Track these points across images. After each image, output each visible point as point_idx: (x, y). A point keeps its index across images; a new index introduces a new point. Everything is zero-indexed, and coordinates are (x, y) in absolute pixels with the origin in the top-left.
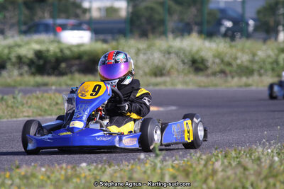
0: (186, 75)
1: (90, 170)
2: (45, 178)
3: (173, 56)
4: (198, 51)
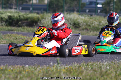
1: (30, 68)
2: (11, 71)
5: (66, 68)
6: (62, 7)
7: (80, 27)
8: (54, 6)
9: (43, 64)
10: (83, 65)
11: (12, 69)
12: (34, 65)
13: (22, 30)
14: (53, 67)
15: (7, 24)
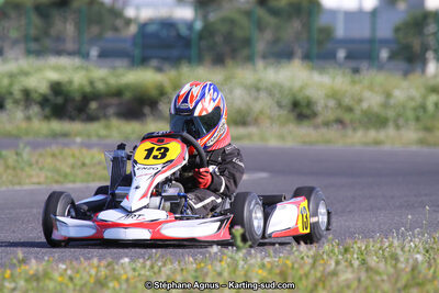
0: (282, 124)
1: (134, 270)
2: (66, 280)
3: (263, 95)
4: (302, 88)
5: (269, 263)
6: (247, 42)
9: (183, 255)
10: (332, 251)
11: (69, 272)
12: (151, 257)
13: (103, 132)
14: (221, 261)
15: (47, 111)
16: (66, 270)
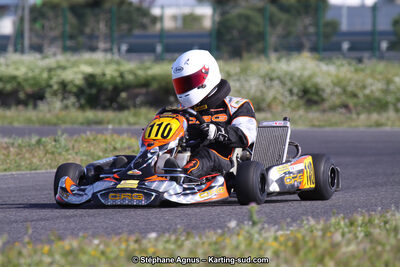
0: (293, 109)
2: (98, 254)
4: (310, 77)
5: (282, 236)
6: (261, 36)
7: (323, 100)
8: (235, 33)
9: (204, 229)
10: (339, 224)
11: (102, 247)
12: (175, 231)
13: (132, 120)
14: (238, 234)
15: (83, 101)
16: (98, 245)
